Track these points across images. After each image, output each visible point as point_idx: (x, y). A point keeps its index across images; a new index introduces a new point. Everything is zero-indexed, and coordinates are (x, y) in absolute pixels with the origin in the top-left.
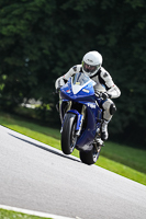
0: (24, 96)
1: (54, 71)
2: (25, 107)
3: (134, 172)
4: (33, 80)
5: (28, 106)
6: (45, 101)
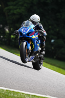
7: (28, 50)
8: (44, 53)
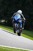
0: (1, 19)
1: (7, 13)
2: (1, 22)
3: (26, 36)
4: (3, 15)
5: (2, 21)
6: (6, 20)
7: (17, 27)
8: (23, 28)
